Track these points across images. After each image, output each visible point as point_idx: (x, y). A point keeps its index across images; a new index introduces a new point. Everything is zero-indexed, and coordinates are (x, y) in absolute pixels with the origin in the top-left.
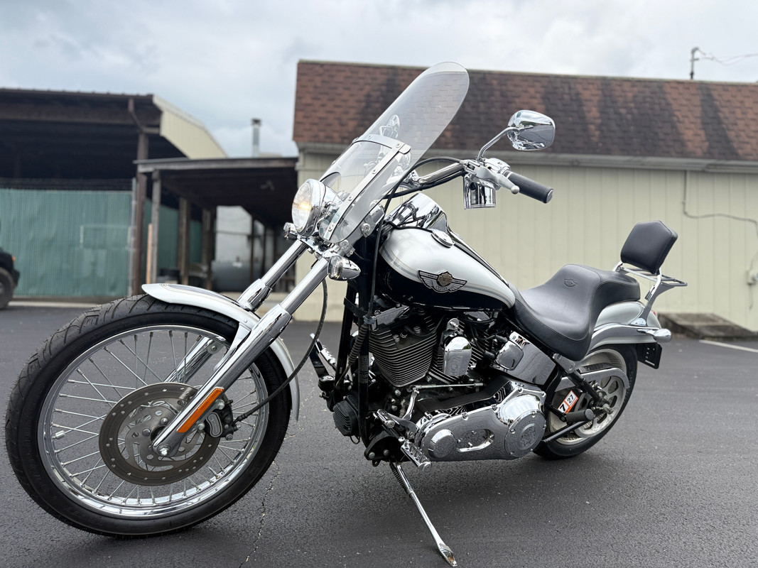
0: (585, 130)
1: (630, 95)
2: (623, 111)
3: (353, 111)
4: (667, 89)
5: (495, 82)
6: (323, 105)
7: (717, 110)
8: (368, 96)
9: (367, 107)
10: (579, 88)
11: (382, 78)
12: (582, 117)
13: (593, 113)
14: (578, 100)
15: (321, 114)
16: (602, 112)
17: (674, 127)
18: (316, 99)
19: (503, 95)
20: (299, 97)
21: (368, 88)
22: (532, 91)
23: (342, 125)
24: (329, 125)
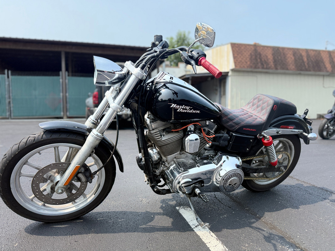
0: (304, 65)
1: (313, 55)
2: (312, 59)
3: (248, 59)
4: (321, 52)
5: (281, 50)
6: (240, 57)
7: (332, 59)
8: (251, 54)
9: (251, 57)
10: (301, 52)
11: (253, 48)
12: (303, 61)
13: (305, 59)
14: (301, 55)
15: (240, 59)
16: (308, 59)
17: (324, 64)
18: (238, 55)
19: (284, 54)
20: (234, 55)
21: (250, 52)
22: (290, 53)
23: (246, 63)
24: (243, 63)
